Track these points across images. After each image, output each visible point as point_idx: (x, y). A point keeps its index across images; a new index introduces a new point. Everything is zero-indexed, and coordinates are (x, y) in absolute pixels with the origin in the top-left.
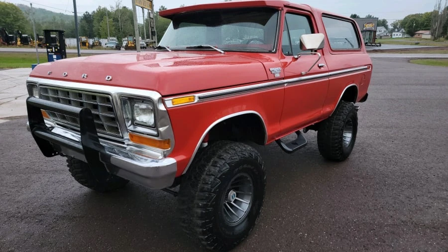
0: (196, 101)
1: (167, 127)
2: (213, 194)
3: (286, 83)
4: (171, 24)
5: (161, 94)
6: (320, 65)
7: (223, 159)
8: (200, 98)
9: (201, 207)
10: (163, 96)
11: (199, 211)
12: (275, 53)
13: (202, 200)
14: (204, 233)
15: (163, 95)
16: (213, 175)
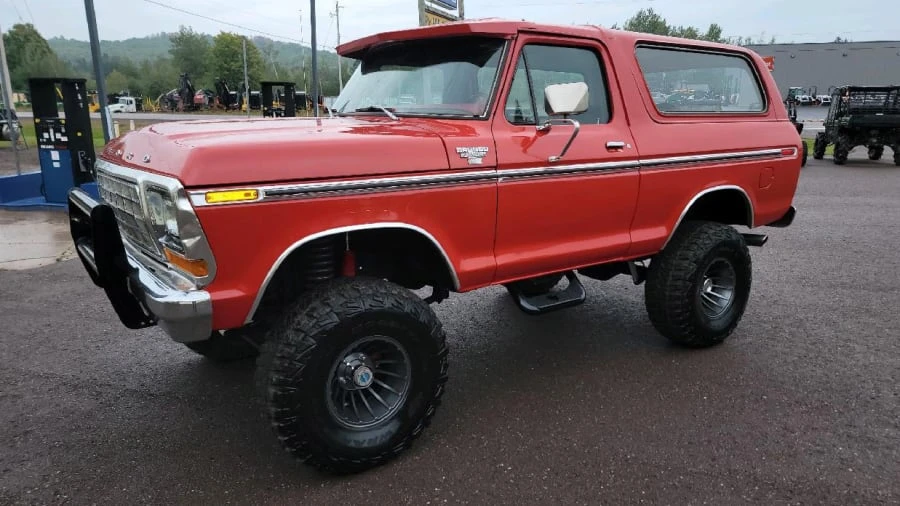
0: (261, 198)
1: (198, 238)
2: (298, 365)
3: (502, 176)
4: (360, 67)
5: (182, 183)
6: (609, 144)
7: (328, 305)
8: (268, 193)
9: (275, 385)
10: (187, 187)
11: (272, 390)
12: (486, 119)
13: (277, 371)
14: (282, 431)
15: (187, 184)
16: (303, 332)
